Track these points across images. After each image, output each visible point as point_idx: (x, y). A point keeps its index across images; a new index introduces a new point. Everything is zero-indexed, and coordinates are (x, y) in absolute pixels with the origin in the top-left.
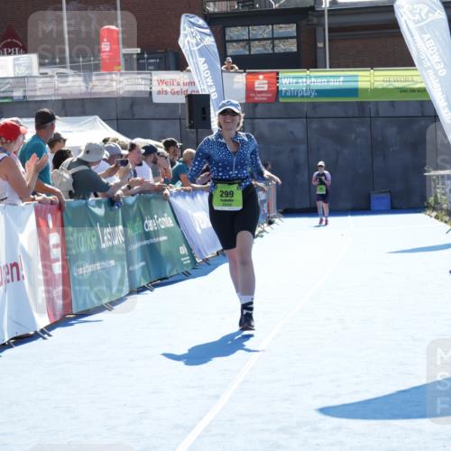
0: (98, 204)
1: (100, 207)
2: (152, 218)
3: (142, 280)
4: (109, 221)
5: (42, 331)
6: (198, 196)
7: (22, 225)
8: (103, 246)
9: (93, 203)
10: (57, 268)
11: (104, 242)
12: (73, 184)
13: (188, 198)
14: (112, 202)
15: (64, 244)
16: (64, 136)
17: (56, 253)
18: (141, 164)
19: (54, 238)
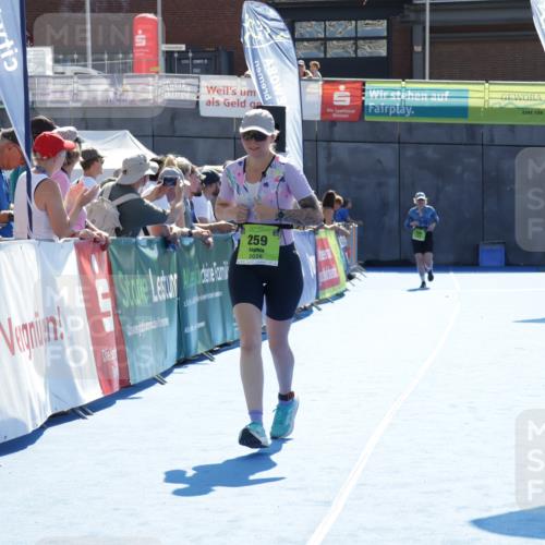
0: (150, 244)
1: (152, 249)
2: (210, 266)
3: (200, 345)
4: (161, 268)
5: (81, 408)
7: (59, 266)
8: (155, 299)
9: (144, 243)
10: (109, 325)
11: (156, 294)
12: (120, 219)
14: (167, 242)
15: (114, 295)
17: (105, 305)
18: (199, 195)
19: (102, 286)
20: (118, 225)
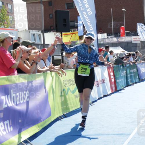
1: (121, 67)
2: (132, 69)
4: (123, 70)
5: (109, 94)
6: (143, 64)
7: (104, 71)
8: (121, 76)
10: (113, 80)
12: (116, 61)
13: (141, 65)
15: (114, 75)
16: (113, 51)
17: (112, 77)
19: (112, 74)
20: (115, 62)
